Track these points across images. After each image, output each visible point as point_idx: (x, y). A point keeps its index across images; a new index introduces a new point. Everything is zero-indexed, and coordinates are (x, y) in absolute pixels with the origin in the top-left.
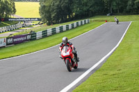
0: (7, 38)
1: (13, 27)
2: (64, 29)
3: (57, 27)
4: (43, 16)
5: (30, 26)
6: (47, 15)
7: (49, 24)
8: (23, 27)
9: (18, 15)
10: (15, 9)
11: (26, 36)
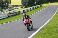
0: (8, 14)
1: (10, 9)
2: (32, 9)
3: (29, 8)
4: (23, 4)
5: (18, 9)
6: (25, 4)
8: (15, 9)
10: (11, 2)
11: (16, 12)
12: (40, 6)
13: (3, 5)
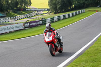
0: (25, 23)
1: (29, 15)
2: (67, 17)
3: (62, 15)
4: (51, 7)
5: (42, 14)
6: (54, 6)
7: (55, 13)
8: (37, 15)
9: (33, 6)
10: (30, 2)
11: (39, 21)
12: (82, 13)
13: (17, 7)
